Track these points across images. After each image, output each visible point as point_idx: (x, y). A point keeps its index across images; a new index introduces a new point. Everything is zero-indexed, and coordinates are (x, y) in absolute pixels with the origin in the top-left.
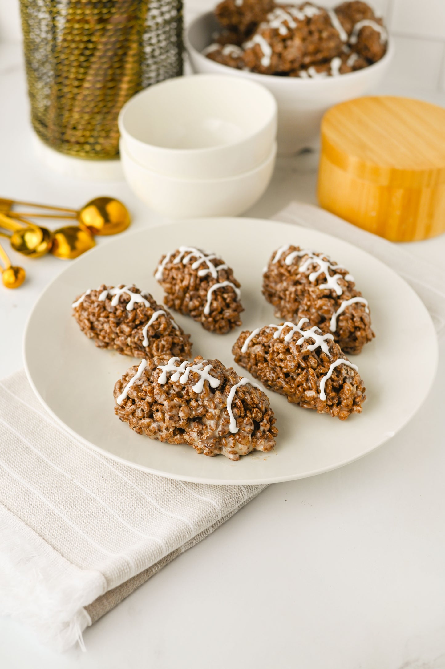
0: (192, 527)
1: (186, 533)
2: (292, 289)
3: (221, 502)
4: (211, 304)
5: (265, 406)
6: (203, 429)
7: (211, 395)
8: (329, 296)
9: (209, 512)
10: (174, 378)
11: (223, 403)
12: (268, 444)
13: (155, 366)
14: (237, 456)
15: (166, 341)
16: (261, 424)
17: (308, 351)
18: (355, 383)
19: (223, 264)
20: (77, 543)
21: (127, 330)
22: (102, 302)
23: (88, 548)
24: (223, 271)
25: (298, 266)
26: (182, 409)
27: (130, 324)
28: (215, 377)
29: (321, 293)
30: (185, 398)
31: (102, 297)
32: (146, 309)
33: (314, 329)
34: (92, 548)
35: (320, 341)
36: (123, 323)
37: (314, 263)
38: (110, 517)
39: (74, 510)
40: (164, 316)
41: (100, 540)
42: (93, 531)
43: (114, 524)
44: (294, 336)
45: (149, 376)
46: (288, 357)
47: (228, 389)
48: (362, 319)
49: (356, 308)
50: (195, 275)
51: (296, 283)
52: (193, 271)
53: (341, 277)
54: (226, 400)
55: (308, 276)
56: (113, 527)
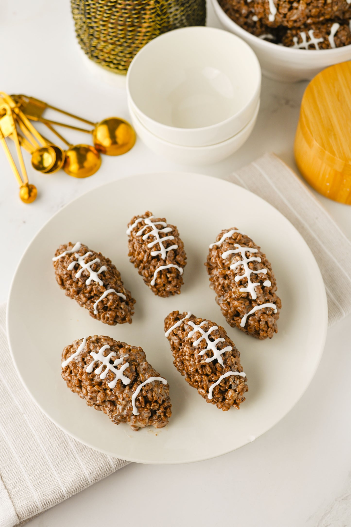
0: (90, 481)
1: (85, 486)
2: (221, 280)
3: (117, 463)
4: (156, 280)
5: (163, 399)
6: (113, 409)
7: (122, 389)
8: (247, 297)
9: (106, 470)
10: (97, 371)
11: (129, 397)
12: (161, 424)
13: (90, 350)
14: (138, 428)
15: (110, 315)
16: (157, 412)
17: (206, 363)
18: (237, 391)
19: (174, 244)
20: (14, 470)
21: (84, 299)
22: (70, 270)
23: (20, 477)
24: (173, 252)
25: (231, 262)
26: (99, 394)
27: (87, 295)
28: (128, 376)
29: (240, 295)
30: (103, 388)
31: (71, 266)
32: (100, 287)
33: (217, 341)
34: (22, 478)
35: (217, 355)
36: (82, 292)
37: (242, 265)
38: (41, 453)
39: (18, 441)
40: (113, 294)
41: (29, 471)
42: (26, 462)
43: (42, 459)
44: (200, 343)
45: (84, 356)
46: (192, 360)
47: (135, 387)
48: (267, 323)
49: (264, 313)
50: (149, 253)
51: (225, 277)
52: (148, 249)
53: (259, 284)
54: (132, 396)
55: (235, 275)
56: (41, 462)
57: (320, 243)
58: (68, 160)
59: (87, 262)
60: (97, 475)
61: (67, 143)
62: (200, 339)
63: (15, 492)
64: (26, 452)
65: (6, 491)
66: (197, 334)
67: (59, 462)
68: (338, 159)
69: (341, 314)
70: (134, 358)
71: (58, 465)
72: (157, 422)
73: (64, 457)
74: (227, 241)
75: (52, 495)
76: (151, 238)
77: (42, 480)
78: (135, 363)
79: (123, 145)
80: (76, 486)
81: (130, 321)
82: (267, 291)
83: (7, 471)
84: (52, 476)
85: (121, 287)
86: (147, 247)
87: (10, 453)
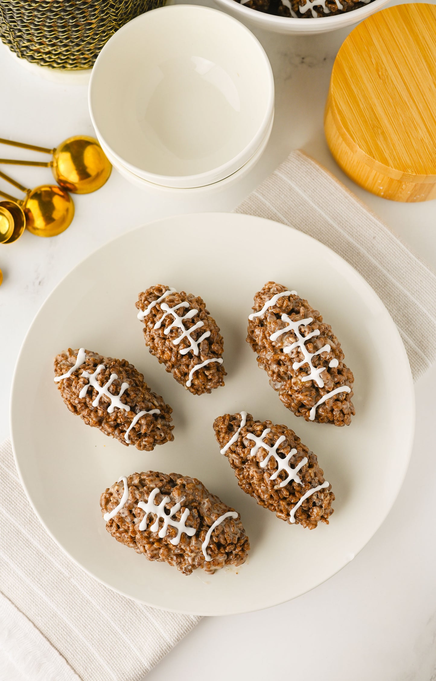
0: (172, 644)
1: (168, 651)
2: (274, 367)
4: (192, 380)
5: (238, 537)
6: (181, 560)
7: (188, 540)
8: (312, 386)
9: (187, 627)
10: (154, 528)
11: (199, 549)
12: (240, 562)
13: (136, 500)
14: (213, 571)
16: (234, 552)
17: (281, 487)
18: (324, 506)
19: (205, 331)
20: (78, 648)
21: (110, 430)
22: (83, 398)
23: (88, 655)
24: (206, 342)
25: (283, 343)
26: (161, 551)
27: (112, 423)
28: (191, 525)
29: (303, 386)
30: (164, 544)
31: (83, 393)
32: (126, 414)
33: (289, 456)
34: (91, 655)
35: (293, 474)
36: (104, 421)
37: (299, 347)
38: (105, 621)
39: (73, 613)
40: (144, 417)
41: (97, 646)
42: (91, 635)
43: (108, 628)
44: (269, 464)
45: (131, 508)
46: (262, 484)
47: (203, 537)
48: (342, 411)
49: (337, 400)
50: (176, 352)
51: (279, 363)
52: (175, 347)
53: (325, 368)
54: (201, 546)
55: (291, 360)
56: (107, 632)
57: (385, 272)
58: (29, 214)
59: (102, 385)
60: (178, 635)
61: (22, 188)
62: (267, 459)
63: (88, 676)
64: (86, 623)
65: (77, 676)
66: (262, 452)
67: (129, 627)
68: (394, 169)
69: (427, 365)
70: (193, 498)
71: (129, 630)
72: (236, 561)
73: (133, 619)
74: (270, 311)
75: (134, 673)
76: (175, 332)
77: (115, 653)
78: (195, 504)
79: (98, 175)
80: (158, 654)
81: (172, 439)
82: (335, 373)
83: (71, 651)
84: (126, 646)
85: (151, 401)
86: (172, 344)
87: (67, 628)
